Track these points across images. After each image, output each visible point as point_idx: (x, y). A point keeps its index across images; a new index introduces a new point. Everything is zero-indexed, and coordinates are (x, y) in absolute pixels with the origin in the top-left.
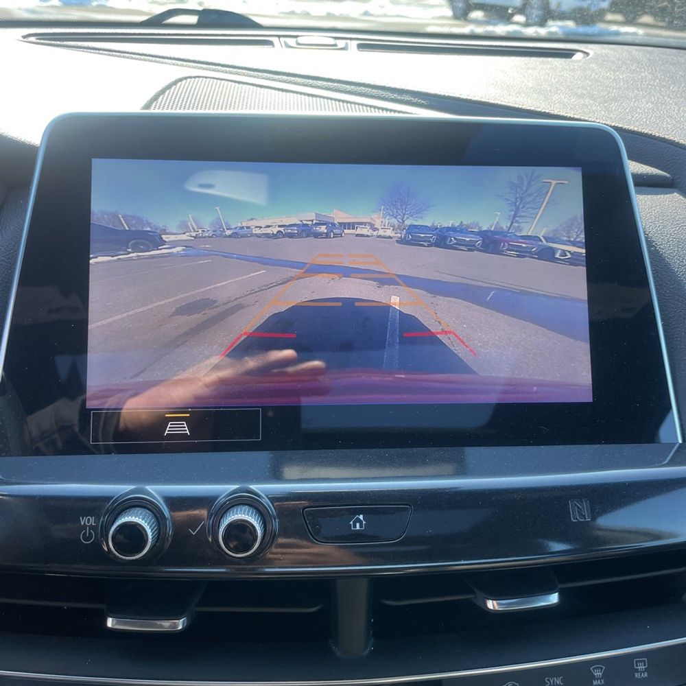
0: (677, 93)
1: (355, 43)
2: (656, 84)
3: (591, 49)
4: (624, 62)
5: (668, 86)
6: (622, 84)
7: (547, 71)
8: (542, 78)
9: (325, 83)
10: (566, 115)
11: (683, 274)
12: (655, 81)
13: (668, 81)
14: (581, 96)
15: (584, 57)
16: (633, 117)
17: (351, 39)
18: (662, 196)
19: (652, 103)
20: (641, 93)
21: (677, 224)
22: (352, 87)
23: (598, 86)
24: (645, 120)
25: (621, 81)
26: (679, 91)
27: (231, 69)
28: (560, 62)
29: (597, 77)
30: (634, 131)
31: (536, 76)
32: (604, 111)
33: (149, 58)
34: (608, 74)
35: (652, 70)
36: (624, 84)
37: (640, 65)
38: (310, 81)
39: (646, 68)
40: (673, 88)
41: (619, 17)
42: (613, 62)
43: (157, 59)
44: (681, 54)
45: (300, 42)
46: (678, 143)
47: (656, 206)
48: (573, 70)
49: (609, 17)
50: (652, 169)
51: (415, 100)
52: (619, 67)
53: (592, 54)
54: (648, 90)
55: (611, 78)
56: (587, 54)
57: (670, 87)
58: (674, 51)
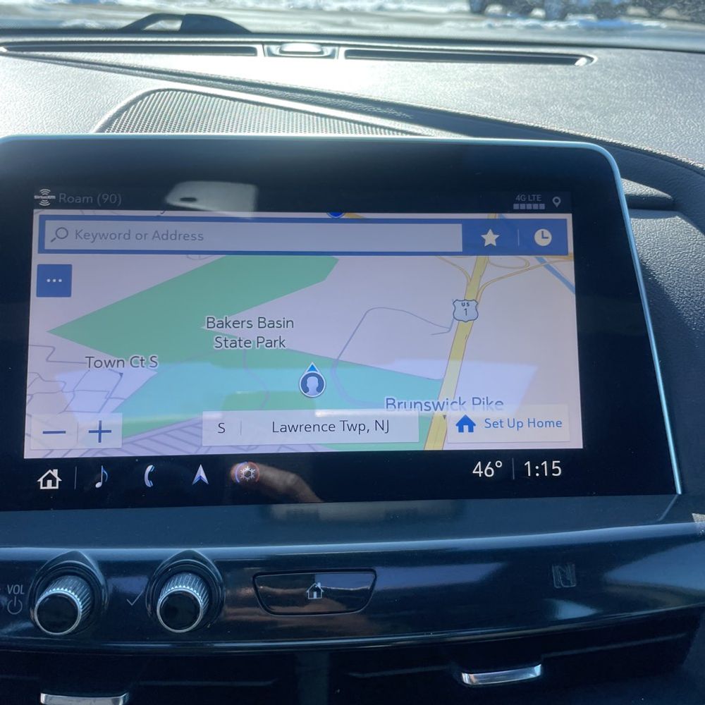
0: (684, 104)
1: (343, 50)
2: (662, 93)
3: (595, 54)
4: (630, 69)
5: (675, 95)
6: (625, 94)
7: (545, 79)
8: (539, 87)
9: (304, 96)
10: (560, 130)
11: (683, 307)
12: (661, 89)
13: (676, 89)
14: (579, 108)
15: (587, 63)
16: (634, 131)
17: (339, 45)
18: (662, 220)
19: (657, 115)
20: (645, 103)
21: (678, 251)
22: (333, 100)
23: (599, 95)
24: (646, 134)
25: (625, 89)
26: (686, 101)
27: (205, 81)
28: (560, 70)
29: (598, 85)
30: (633, 148)
31: (533, 86)
32: (603, 125)
33: (118, 69)
34: (611, 82)
35: (660, 78)
36: (627, 94)
37: (647, 72)
38: (288, 93)
39: (653, 75)
40: (680, 97)
41: (642, 11)
42: (617, 69)
43: (128, 70)
44: (692, 59)
45: (285, 50)
46: (681, 161)
47: (656, 231)
48: (573, 78)
49: (632, 10)
50: (652, 189)
51: (399, 114)
52: (624, 75)
53: (596, 59)
54: (653, 99)
55: (614, 87)
56: (591, 59)
57: (677, 96)
58: (685, 55)
